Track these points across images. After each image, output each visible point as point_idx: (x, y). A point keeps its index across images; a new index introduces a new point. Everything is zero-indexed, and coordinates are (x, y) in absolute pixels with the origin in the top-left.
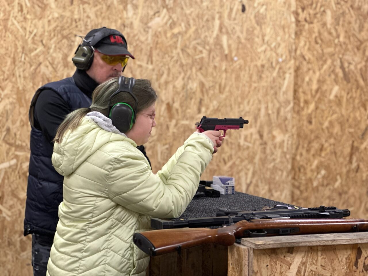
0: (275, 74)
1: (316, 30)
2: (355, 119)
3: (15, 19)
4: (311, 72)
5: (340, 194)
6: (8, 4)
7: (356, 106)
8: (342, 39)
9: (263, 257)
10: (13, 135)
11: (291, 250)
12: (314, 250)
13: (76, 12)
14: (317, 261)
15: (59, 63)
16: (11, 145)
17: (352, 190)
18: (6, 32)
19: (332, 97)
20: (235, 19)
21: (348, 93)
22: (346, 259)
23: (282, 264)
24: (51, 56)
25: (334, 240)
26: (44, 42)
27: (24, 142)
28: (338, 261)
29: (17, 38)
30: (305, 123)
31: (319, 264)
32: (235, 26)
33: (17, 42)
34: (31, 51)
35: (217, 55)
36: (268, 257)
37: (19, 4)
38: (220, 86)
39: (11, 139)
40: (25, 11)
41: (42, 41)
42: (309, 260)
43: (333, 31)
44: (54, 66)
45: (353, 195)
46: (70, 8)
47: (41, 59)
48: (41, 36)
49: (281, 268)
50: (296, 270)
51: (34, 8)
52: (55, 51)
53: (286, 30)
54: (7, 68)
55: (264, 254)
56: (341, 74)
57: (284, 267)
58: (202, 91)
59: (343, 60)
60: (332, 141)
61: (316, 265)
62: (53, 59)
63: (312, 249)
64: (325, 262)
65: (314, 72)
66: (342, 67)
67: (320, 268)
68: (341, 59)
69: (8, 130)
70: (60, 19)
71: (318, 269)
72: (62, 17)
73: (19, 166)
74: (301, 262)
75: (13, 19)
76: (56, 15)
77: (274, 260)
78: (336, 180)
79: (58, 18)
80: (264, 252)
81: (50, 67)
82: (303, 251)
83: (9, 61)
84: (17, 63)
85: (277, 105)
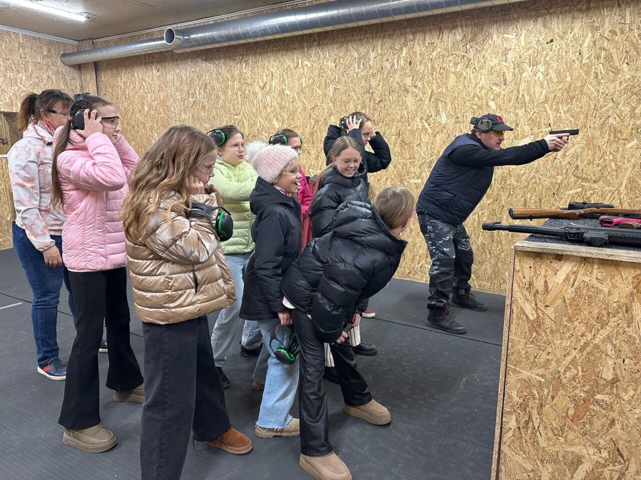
3: (590, 85)
6: (586, 74)
9: (526, 259)
10: (581, 171)
11: (559, 257)
12: (589, 262)
14: (591, 273)
15: (626, 115)
16: (578, 177)
18: (582, 95)
22: (633, 278)
23: (547, 268)
24: (620, 110)
25: (612, 255)
26: (614, 99)
27: (590, 176)
28: (621, 279)
29: (590, 99)
31: (595, 277)
33: (590, 102)
34: (601, 107)
36: (532, 259)
37: (594, 72)
39: (579, 173)
40: (600, 77)
41: (612, 99)
42: (581, 270)
44: (622, 118)
47: (610, 113)
48: (612, 95)
49: (546, 272)
50: (563, 277)
51: (608, 74)
52: (624, 106)
54: (580, 122)
55: (528, 256)
57: (550, 272)
61: (590, 277)
62: (621, 112)
63: (585, 260)
64: (602, 275)
67: (595, 281)
69: (577, 167)
70: (631, 80)
71: (592, 281)
72: (634, 77)
73: (583, 193)
74: (571, 270)
76: (628, 77)
77: (539, 263)
79: (629, 79)
80: (528, 254)
81: (618, 119)
82: (574, 261)
83: (582, 116)
84: (589, 117)
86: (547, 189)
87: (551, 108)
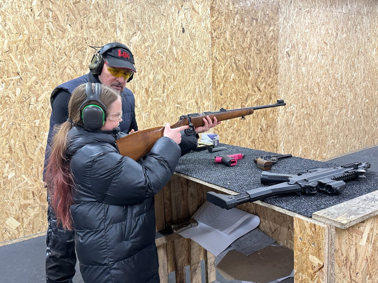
0: (202, 69)
1: (222, 43)
2: (242, 90)
3: (46, 39)
4: (220, 66)
5: (237, 131)
6: (40, 30)
7: (243, 84)
8: (234, 47)
13: (85, 34)
15: (77, 66)
17: (242, 128)
18: (41, 48)
19: (231, 80)
20: (179, 37)
21: (239, 77)
23: (357, 235)
24: (72, 62)
26: (66, 53)
29: (48, 52)
30: (219, 95)
32: (180, 41)
33: (49, 54)
34: (58, 59)
35: (171, 59)
37: (47, 29)
38: (174, 77)
40: (52, 34)
42: (375, 225)
43: (230, 43)
44: (75, 68)
45: (243, 131)
46: (81, 31)
47: (66, 64)
48: (64, 50)
49: (356, 240)
50: (366, 238)
51: (58, 31)
52: (74, 59)
53: (207, 43)
54: (44, 71)
56: (235, 67)
57: (358, 238)
58: (164, 81)
59: (235, 59)
60: (232, 103)
62: (74, 64)
65: (222, 66)
66: (235, 63)
68: (234, 58)
72: (76, 37)
74: (370, 229)
75: (44, 39)
76: (72, 36)
77: (351, 233)
78: (235, 124)
79: (74, 38)
81: (72, 69)
83: (45, 67)
84: (50, 67)
85: (204, 86)
86: (29, 133)
87: (16, 58)
